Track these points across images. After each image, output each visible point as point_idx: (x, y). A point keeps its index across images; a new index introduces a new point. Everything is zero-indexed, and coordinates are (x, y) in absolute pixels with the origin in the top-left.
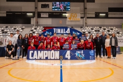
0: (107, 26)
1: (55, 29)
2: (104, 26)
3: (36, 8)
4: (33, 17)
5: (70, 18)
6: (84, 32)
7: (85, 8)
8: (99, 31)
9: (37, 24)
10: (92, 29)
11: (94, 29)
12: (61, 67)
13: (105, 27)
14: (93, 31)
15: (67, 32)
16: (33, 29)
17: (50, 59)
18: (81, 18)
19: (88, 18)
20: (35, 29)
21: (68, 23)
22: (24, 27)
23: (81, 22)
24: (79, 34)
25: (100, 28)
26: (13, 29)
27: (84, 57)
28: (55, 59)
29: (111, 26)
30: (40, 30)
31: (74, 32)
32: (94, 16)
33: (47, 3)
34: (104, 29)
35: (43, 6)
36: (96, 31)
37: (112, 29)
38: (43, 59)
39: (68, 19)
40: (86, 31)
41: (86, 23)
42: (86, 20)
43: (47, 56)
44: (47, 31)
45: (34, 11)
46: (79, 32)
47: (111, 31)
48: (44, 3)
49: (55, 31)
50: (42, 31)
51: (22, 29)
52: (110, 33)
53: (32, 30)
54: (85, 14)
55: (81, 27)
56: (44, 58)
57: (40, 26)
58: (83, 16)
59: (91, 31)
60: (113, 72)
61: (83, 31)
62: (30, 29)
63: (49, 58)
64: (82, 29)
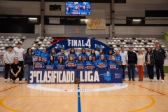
0: (144, 37)
1: (69, 40)
2: (139, 36)
3: (42, 10)
4: (38, 22)
5: (91, 25)
6: (111, 45)
7: (112, 12)
8: (131, 43)
9: (44, 34)
10: (122, 41)
11: (125, 41)
12: (79, 93)
13: (140, 39)
14: (124, 43)
15: (86, 45)
16: (38, 40)
18: (107, 25)
19: (116, 25)
20: (41, 40)
21: (88, 32)
22: (24, 38)
23: (107, 31)
25: (134, 39)
26: (8, 40)
29: (149, 36)
30: (48, 43)
31: (96, 45)
32: (125, 22)
33: (58, 4)
34: (140, 41)
35: (53, 8)
36: (127, 43)
37: (150, 41)
39: (88, 27)
40: (113, 43)
41: (113, 32)
42: (113, 28)
44: (59, 43)
45: (39, 14)
46: (103, 45)
47: (149, 43)
48: (53, 3)
49: (69, 43)
50: (51, 43)
51: (22, 40)
52: (148, 46)
53: (36, 42)
54: (112, 19)
55: (107, 38)
57: (48, 35)
58: (109, 22)
59: (120, 43)
60: (154, 102)
61: (109, 43)
62: (33, 40)
64: (108, 40)
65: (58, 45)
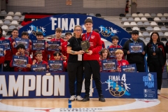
1: (53, 19)
6: (129, 28)
9: (7, 6)
10: (150, 19)
11: (157, 19)
14: (153, 23)
17: (42, 97)
24: (115, 32)
27: (130, 91)
28: (53, 96)
30: (15, 22)
31: (101, 28)
36: (160, 24)
38: (23, 97)
40: (133, 24)
41: (134, 4)
43: (32, 88)
44: (34, 24)
46: (115, 27)
49: (54, 24)
50: (20, 23)
55: (122, 15)
56: (26, 94)
59: (147, 23)
61: (126, 24)
63: (38, 94)
64: (124, 19)
65: (32, 27)
